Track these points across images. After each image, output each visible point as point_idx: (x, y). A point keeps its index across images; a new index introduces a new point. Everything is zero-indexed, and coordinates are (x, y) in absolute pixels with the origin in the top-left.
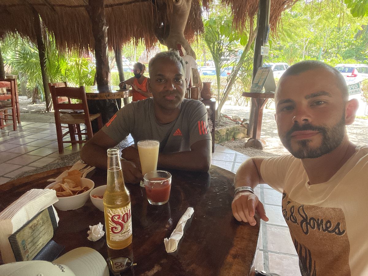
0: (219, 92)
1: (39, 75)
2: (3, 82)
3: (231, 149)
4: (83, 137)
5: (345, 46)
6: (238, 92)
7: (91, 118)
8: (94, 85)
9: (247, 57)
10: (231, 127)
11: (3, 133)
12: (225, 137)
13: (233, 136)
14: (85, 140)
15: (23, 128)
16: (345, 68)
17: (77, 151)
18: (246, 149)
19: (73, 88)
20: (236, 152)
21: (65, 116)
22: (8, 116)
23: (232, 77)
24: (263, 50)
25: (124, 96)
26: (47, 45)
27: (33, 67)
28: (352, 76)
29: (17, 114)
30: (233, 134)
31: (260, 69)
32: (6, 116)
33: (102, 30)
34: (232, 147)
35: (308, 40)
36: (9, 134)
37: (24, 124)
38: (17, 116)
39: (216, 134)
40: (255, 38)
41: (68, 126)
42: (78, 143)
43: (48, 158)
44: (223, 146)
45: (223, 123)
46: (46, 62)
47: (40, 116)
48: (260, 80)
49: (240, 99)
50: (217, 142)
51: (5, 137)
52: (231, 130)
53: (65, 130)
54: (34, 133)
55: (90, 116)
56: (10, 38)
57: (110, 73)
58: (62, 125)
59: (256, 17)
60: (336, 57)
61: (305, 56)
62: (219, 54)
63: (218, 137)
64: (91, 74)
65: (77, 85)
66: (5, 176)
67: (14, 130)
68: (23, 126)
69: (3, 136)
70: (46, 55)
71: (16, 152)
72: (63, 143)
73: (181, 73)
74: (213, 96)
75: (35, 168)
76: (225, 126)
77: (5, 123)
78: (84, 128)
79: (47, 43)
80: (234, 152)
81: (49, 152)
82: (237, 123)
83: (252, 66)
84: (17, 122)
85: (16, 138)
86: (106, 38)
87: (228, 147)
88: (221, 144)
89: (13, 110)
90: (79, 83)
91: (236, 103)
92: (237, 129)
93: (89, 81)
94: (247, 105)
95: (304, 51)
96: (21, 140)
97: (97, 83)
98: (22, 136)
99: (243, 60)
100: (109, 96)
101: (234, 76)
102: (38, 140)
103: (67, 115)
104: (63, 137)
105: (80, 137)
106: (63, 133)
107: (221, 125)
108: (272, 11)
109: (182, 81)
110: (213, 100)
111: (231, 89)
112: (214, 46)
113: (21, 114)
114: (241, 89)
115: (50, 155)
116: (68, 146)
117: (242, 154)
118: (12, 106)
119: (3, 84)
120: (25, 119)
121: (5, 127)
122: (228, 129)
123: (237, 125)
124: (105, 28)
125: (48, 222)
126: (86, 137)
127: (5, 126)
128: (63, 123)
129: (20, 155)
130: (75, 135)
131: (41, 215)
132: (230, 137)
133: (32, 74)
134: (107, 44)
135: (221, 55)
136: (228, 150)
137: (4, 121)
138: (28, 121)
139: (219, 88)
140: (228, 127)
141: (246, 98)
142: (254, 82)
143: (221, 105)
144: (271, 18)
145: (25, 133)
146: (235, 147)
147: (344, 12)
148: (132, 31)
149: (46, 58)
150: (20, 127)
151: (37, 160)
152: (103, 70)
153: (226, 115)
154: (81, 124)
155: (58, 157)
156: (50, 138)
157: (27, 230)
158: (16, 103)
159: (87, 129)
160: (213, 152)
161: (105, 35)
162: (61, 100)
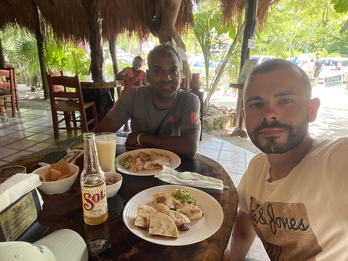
0: (207, 83)
1: (38, 64)
2: (2, 71)
3: (218, 137)
4: (78, 124)
5: (330, 41)
6: (227, 83)
7: (86, 106)
8: (89, 75)
9: (235, 50)
10: (218, 117)
11: (2, 119)
12: (212, 126)
13: (220, 126)
14: (80, 127)
15: (22, 115)
16: (330, 61)
17: (72, 138)
18: (232, 137)
19: (69, 77)
20: (222, 140)
21: (60, 104)
22: (8, 103)
23: (220, 68)
24: (250, 43)
25: (116, 85)
26: (44, 35)
27: (32, 57)
28: (336, 69)
29: (16, 101)
30: (220, 123)
31: (247, 61)
32: (6, 103)
33: (97, 22)
34: (219, 136)
35: (295, 35)
36: (8, 120)
37: (22, 111)
38: (16, 103)
39: (204, 123)
40: (243, 31)
41: (63, 114)
42: (73, 129)
43: (44, 143)
44: (210, 134)
45: (211, 113)
46: (43, 51)
47: (38, 103)
48: (247, 72)
49: (229, 90)
50: (205, 130)
51: (4, 123)
52: (218, 120)
53: (61, 117)
54: (32, 120)
55: (84, 104)
56: (10, 29)
57: (104, 63)
58: (58, 112)
59: (245, 10)
60: (322, 50)
61: (291, 49)
62: (208, 46)
63: (205, 126)
64: (87, 64)
65: (73, 74)
66: (4, 160)
67: (13, 116)
68: (21, 113)
69: (2, 122)
70: (44, 46)
71: (14, 137)
72: (59, 130)
73: (176, 65)
74: (201, 87)
75: (32, 153)
76: (213, 116)
77: (4, 110)
78: (79, 116)
79: (44, 34)
80: (220, 140)
81: (46, 137)
82: (225, 112)
83: (239, 59)
84: (16, 109)
85: (15, 124)
86: (100, 29)
87: (215, 135)
88: (209, 132)
89: (12, 97)
90: (75, 73)
91: (225, 93)
92: (224, 118)
93: (85, 71)
94: (235, 95)
95: (291, 45)
96: (19, 125)
97: (92, 73)
98: (21, 123)
99: (231, 53)
100: (102, 85)
101: (223, 67)
102: (36, 126)
103: (62, 102)
104: (59, 123)
105: (75, 125)
106: (59, 120)
107: (209, 115)
108: (260, 5)
109: (178, 72)
110: (201, 90)
111: (219, 80)
112: (204, 39)
113: (20, 101)
114: (230, 80)
115: (47, 141)
116: (63, 132)
117: (228, 143)
118: (11, 94)
119: (2, 72)
120: (23, 106)
121: (4, 114)
122: (216, 118)
123: (224, 115)
124: (99, 20)
125: (31, 204)
126: (81, 124)
127: (5, 112)
128: (59, 111)
129: (19, 140)
130: (71, 122)
131: (24, 198)
132: (217, 126)
133: (31, 63)
134: (101, 36)
135: (209, 47)
136: (215, 138)
137: (4, 107)
138: (26, 108)
139: (207, 79)
140: (215, 117)
141: (234, 89)
142: (241, 74)
143: (209, 96)
144: (258, 12)
145: (23, 119)
146: (222, 136)
147: (328, 7)
148: (126, 23)
149: (44, 48)
150: (19, 114)
151: (34, 145)
152: (97, 60)
153: (214, 105)
154: (76, 111)
155: (53, 143)
156: (47, 125)
157: (10, 212)
158: (15, 90)
159: (82, 116)
160: (201, 140)
161: (99, 27)
162: (58, 88)
